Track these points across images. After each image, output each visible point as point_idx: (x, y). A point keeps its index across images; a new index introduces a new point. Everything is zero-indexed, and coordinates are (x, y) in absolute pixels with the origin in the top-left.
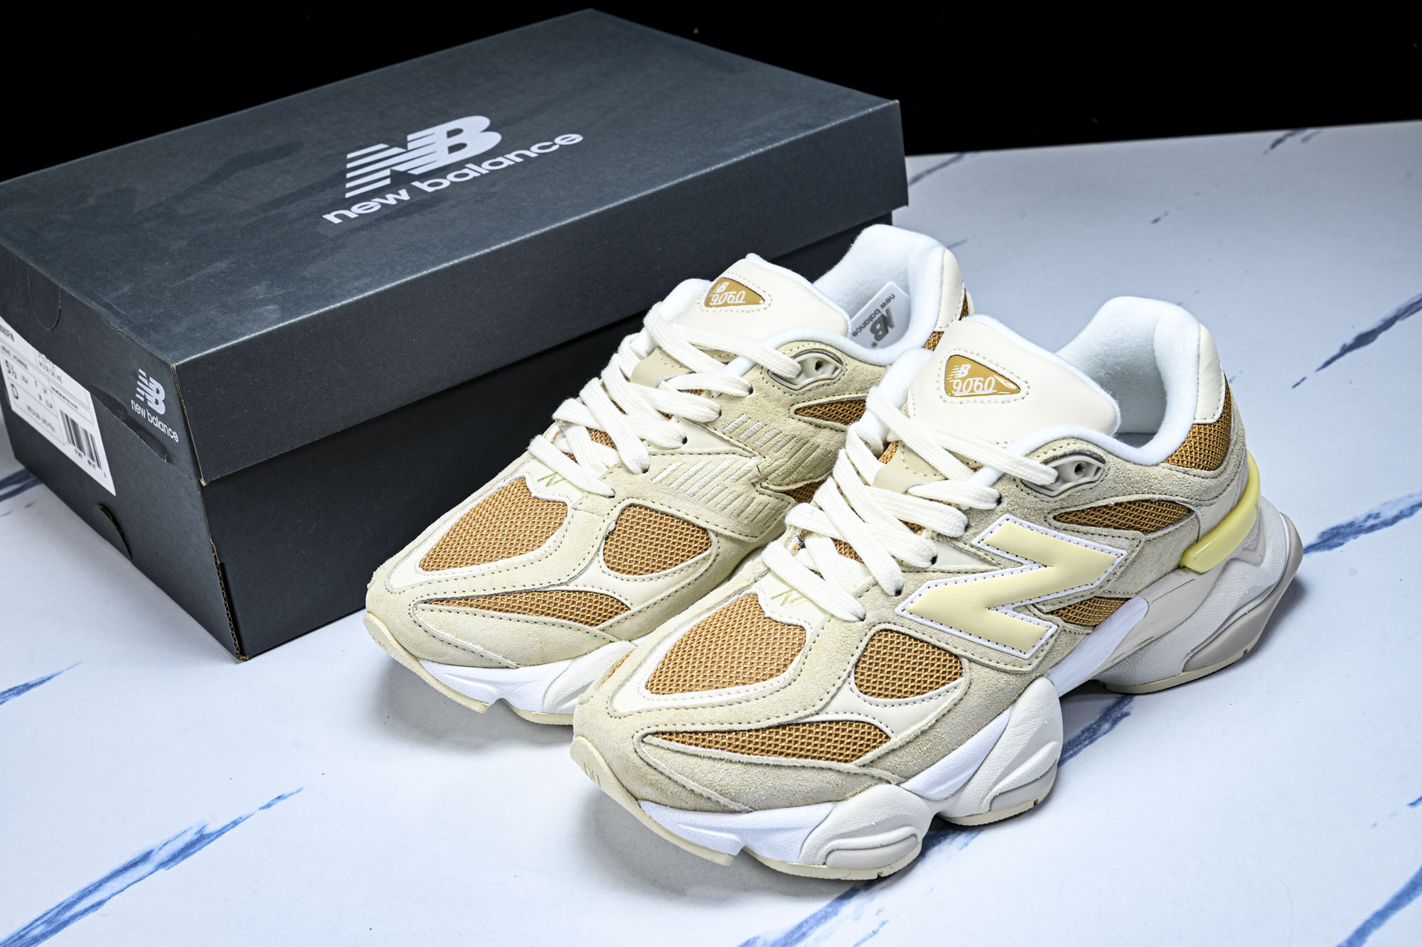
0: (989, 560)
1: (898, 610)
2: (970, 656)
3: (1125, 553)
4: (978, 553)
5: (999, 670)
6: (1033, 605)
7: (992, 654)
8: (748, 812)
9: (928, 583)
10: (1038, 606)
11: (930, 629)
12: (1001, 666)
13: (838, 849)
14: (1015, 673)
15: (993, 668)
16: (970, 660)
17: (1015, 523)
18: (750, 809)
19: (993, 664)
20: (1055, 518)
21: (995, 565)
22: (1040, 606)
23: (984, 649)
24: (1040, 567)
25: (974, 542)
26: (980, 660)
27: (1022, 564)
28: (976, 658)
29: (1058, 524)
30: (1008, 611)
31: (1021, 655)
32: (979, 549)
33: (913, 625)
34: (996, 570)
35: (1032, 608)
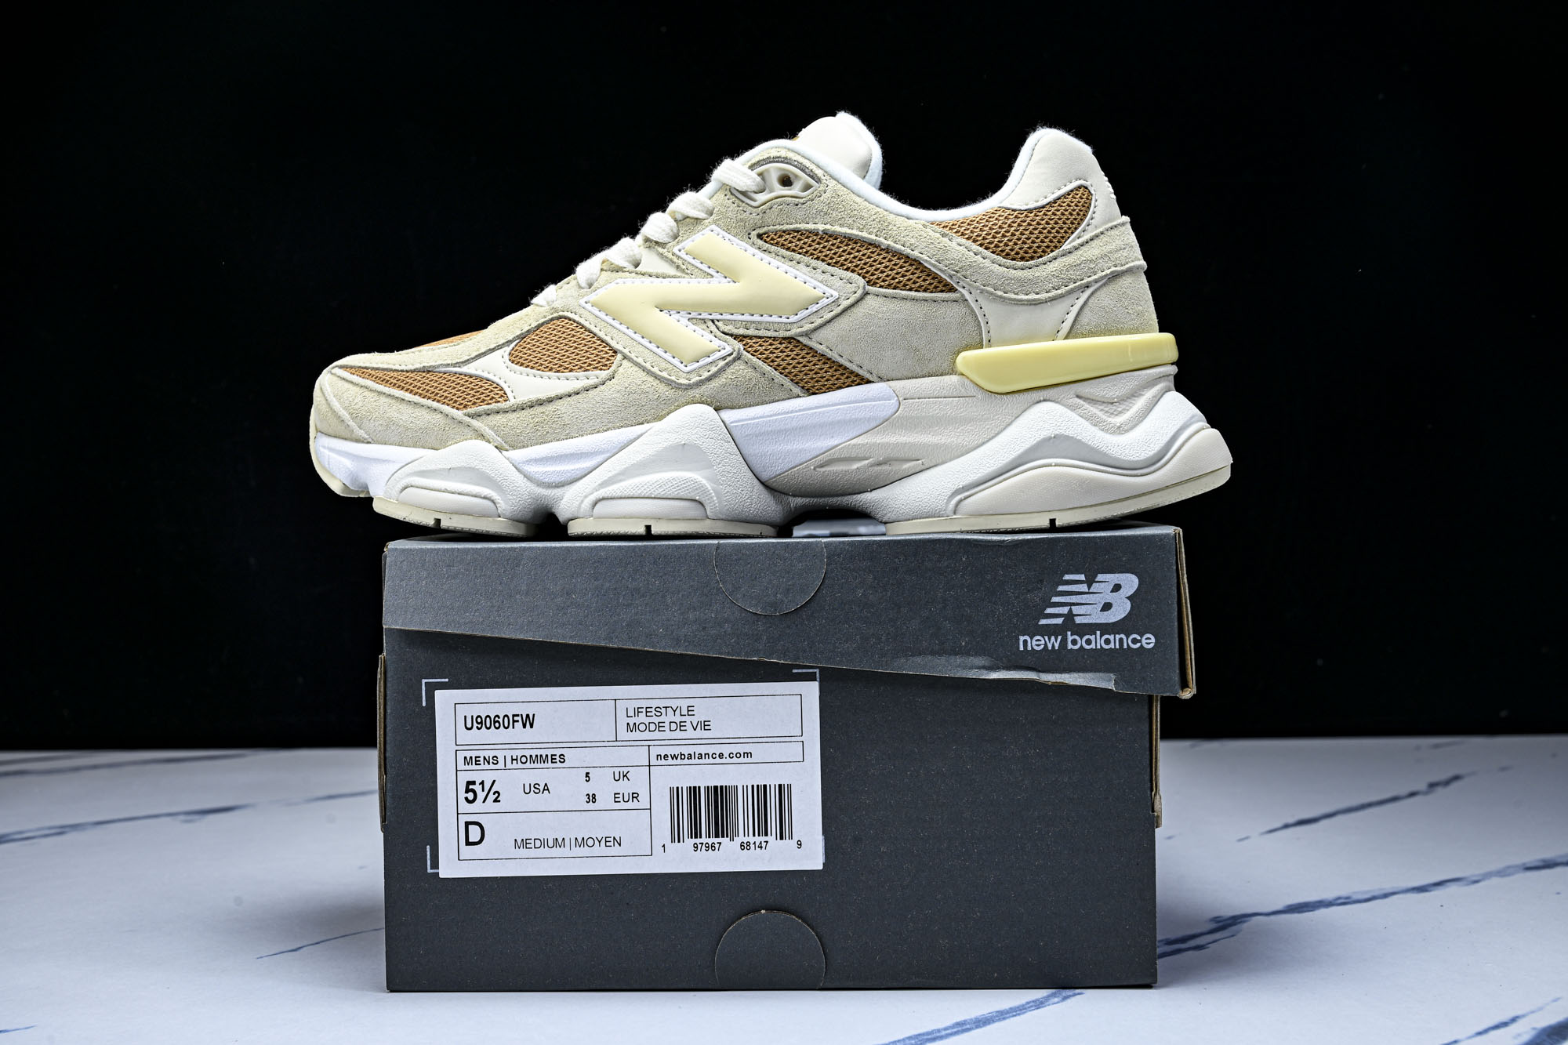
0: (683, 269)
1: (582, 302)
2: (626, 351)
3: (836, 294)
4: (675, 260)
5: (649, 373)
6: (713, 321)
7: (649, 355)
8: (369, 443)
9: (619, 280)
10: (716, 323)
11: (603, 323)
12: (656, 370)
13: (412, 486)
14: (668, 383)
15: (644, 369)
16: (625, 357)
17: (718, 235)
18: (370, 440)
19: (648, 366)
20: (760, 236)
21: (688, 274)
22: (720, 324)
23: (642, 349)
24: (729, 282)
25: (676, 250)
26: (635, 359)
27: (712, 276)
28: (632, 356)
29: (760, 242)
30: (681, 319)
31: (682, 366)
32: (679, 257)
33: (591, 318)
34: (684, 277)
35: (710, 323)
